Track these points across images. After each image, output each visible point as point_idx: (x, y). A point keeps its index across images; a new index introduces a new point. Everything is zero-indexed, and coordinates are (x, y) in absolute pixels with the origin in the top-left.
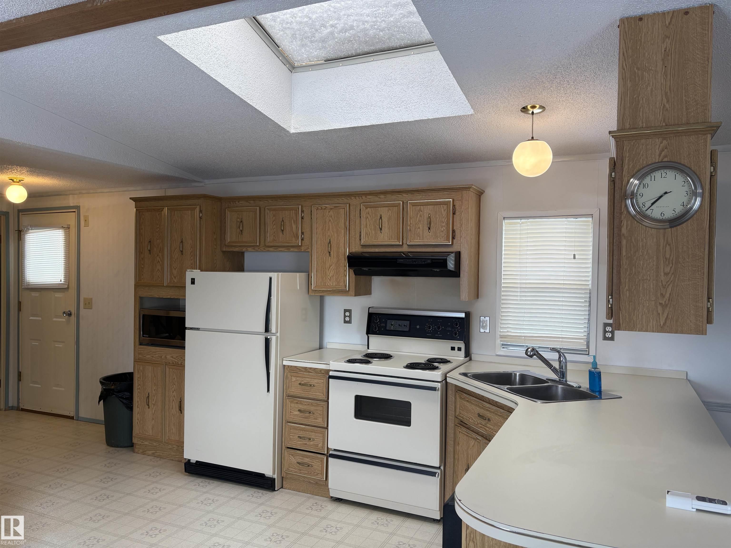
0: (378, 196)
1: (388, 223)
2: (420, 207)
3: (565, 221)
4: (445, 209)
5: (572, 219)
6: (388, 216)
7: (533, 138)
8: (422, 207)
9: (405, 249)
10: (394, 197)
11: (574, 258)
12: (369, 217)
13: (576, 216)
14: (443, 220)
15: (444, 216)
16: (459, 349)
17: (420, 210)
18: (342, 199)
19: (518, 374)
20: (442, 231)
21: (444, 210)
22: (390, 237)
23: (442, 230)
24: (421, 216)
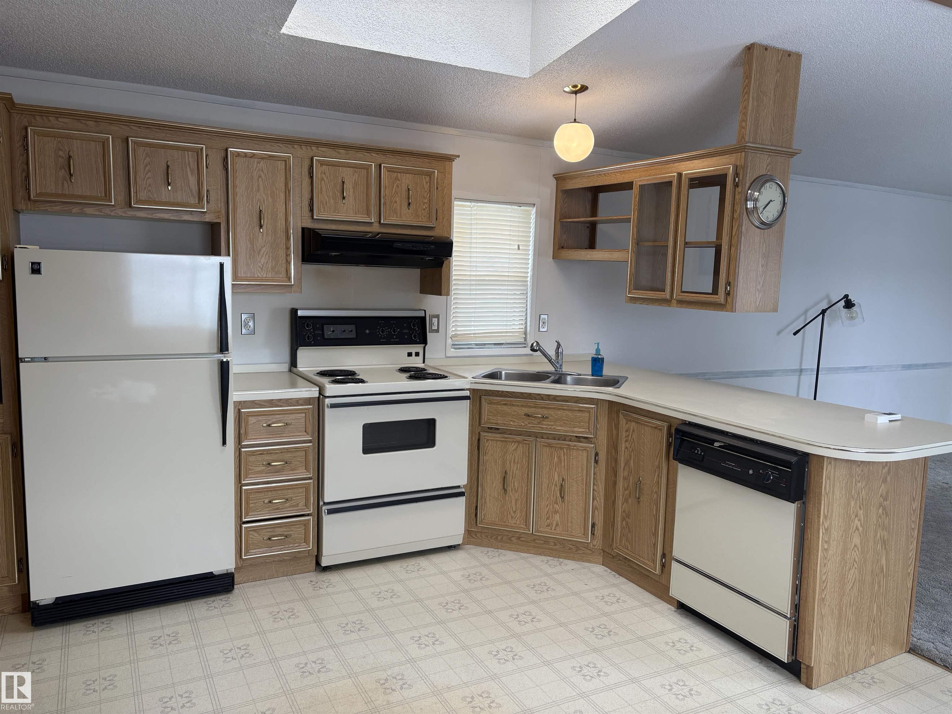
0: (337, 150)
1: (354, 191)
2: (397, 175)
3: (510, 208)
4: (427, 181)
5: (516, 207)
6: (354, 181)
7: (575, 120)
8: (399, 174)
9: (376, 228)
10: (359, 155)
11: (519, 249)
12: (325, 179)
13: (520, 204)
14: (425, 195)
15: (426, 190)
16: (417, 354)
17: (397, 179)
18: (279, 146)
19: (503, 373)
20: (424, 209)
21: (427, 183)
22: (357, 210)
23: (424, 207)
24: (397, 186)
